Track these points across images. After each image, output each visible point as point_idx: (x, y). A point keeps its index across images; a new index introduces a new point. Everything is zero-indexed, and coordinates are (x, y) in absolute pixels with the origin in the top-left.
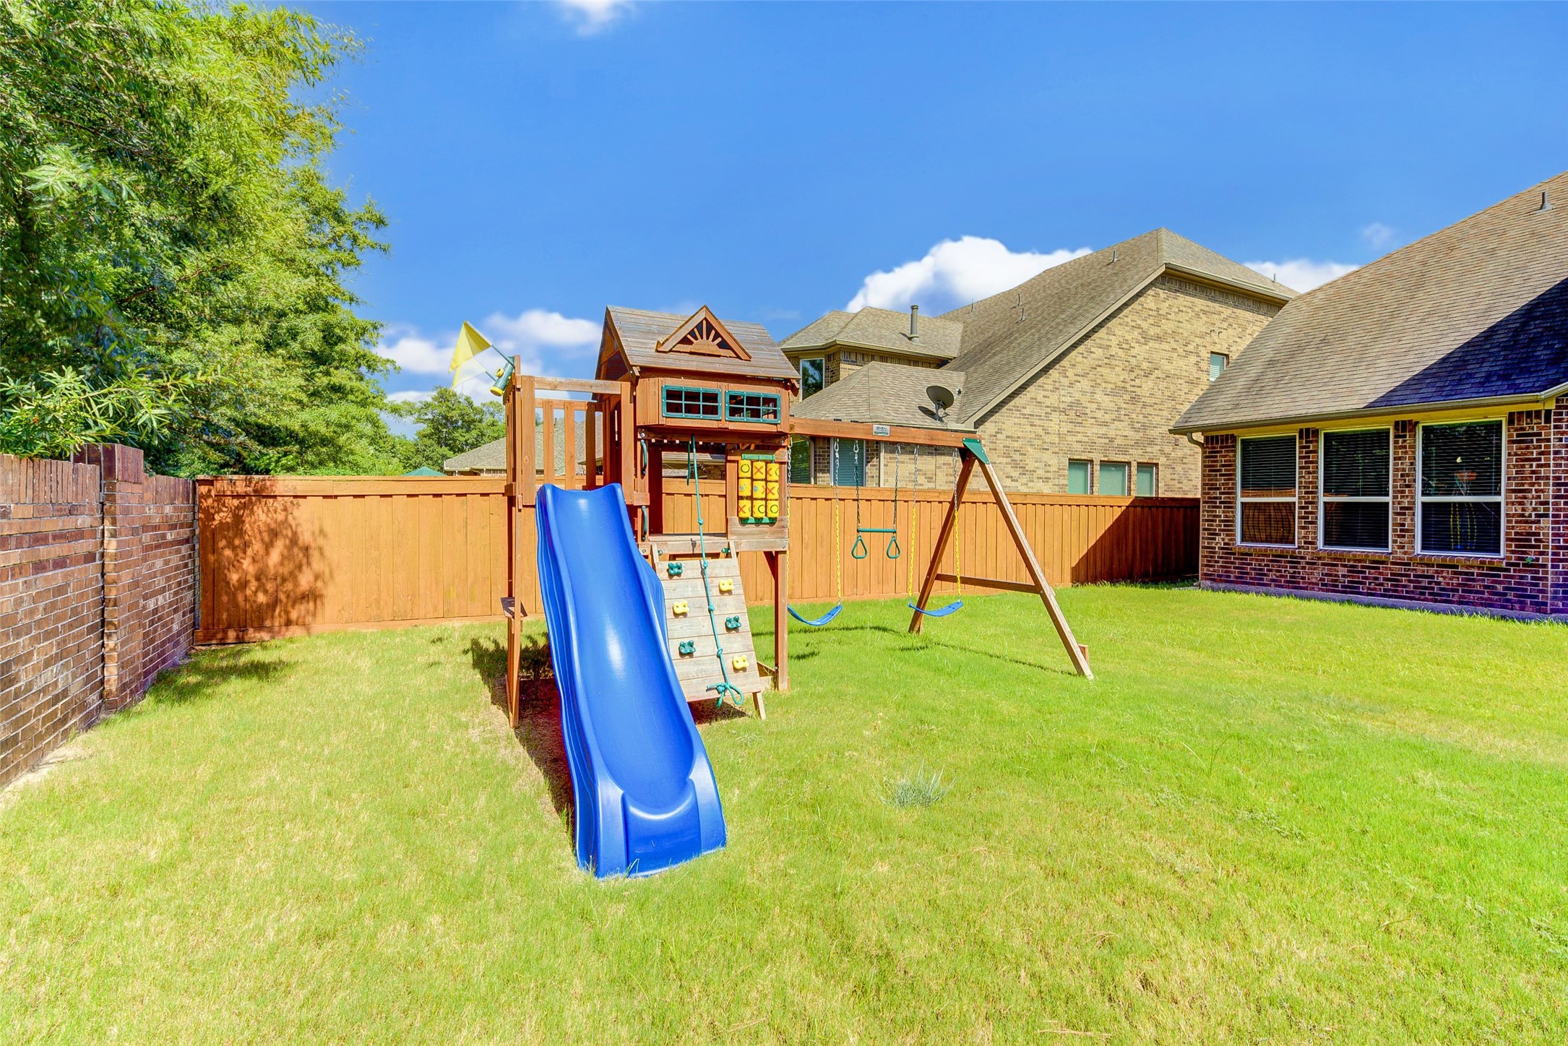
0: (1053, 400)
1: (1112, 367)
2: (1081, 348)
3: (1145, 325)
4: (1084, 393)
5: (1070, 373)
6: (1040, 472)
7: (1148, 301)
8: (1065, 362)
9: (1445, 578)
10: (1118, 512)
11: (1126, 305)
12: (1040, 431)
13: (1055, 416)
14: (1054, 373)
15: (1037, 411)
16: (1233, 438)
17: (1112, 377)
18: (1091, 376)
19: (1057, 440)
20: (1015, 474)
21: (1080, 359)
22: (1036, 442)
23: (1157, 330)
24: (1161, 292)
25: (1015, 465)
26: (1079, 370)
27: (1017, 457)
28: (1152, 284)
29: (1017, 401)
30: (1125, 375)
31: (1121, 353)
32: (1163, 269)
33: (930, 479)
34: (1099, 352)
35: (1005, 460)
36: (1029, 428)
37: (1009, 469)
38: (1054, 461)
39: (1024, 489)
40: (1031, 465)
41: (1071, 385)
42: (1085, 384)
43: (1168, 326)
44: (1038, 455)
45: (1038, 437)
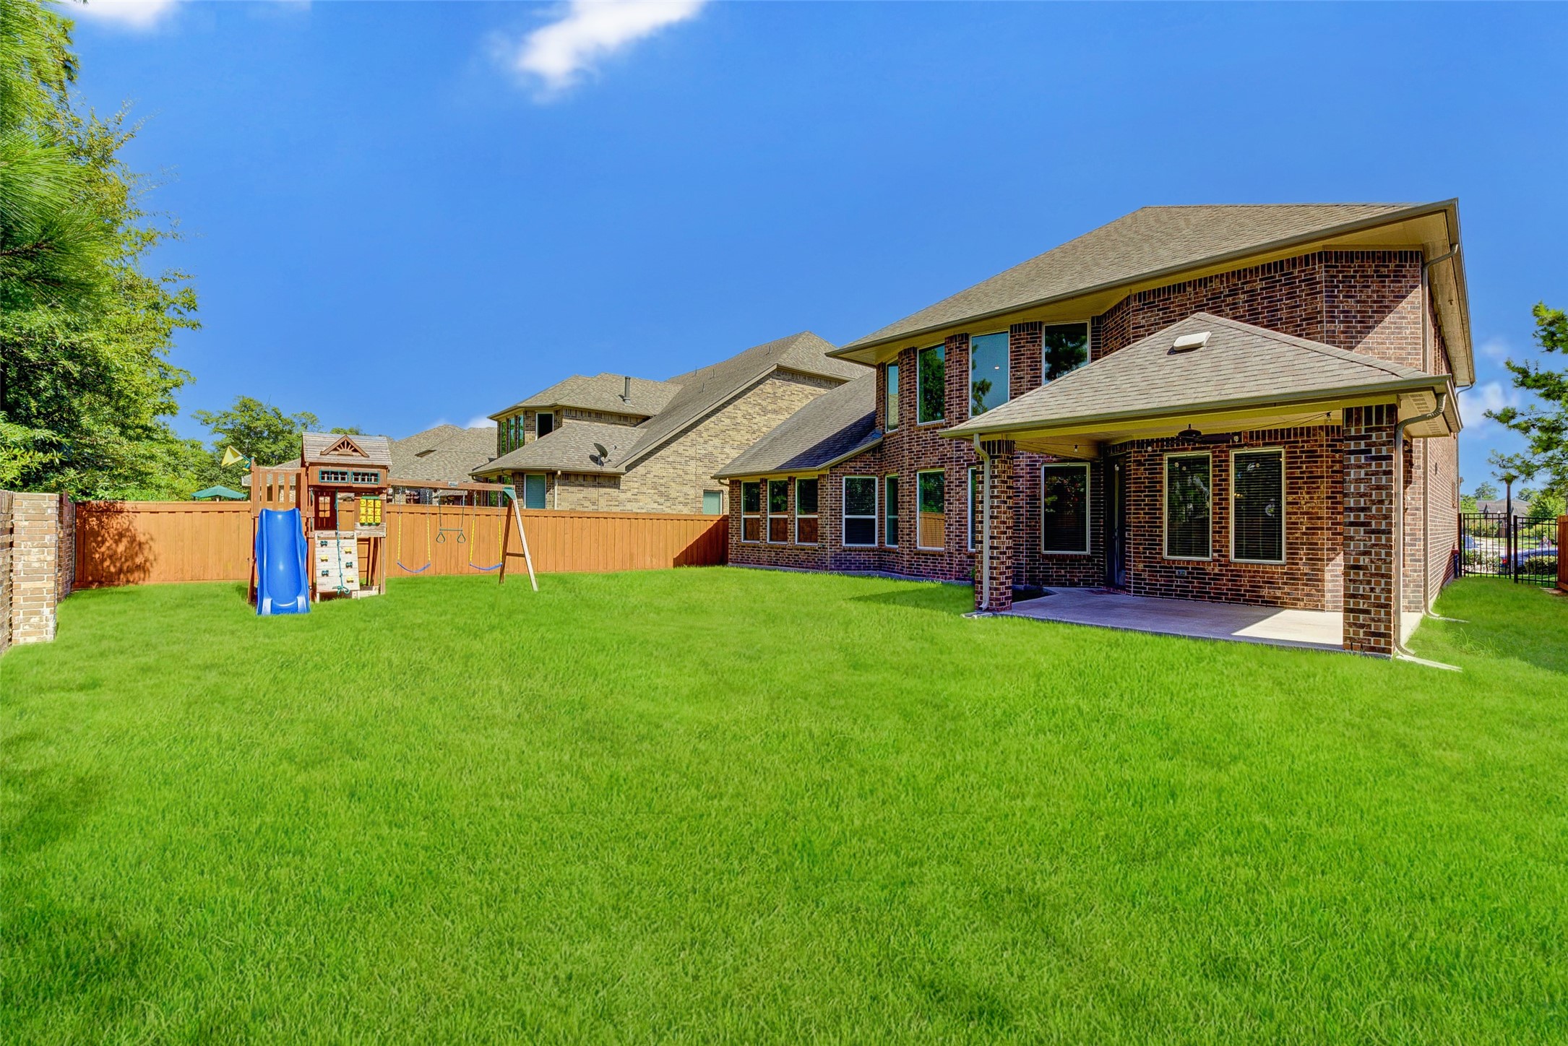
0: (691, 452)
1: (739, 431)
2: (713, 419)
3: (764, 403)
4: (716, 448)
5: (705, 435)
6: (681, 499)
7: (767, 387)
8: (700, 427)
9: (803, 556)
10: (711, 525)
11: (749, 389)
12: (680, 472)
13: (693, 463)
14: (692, 434)
15: (678, 459)
16: (740, 482)
17: (738, 437)
18: (721, 436)
19: (694, 478)
20: (662, 500)
21: (712, 425)
22: (677, 480)
23: (774, 407)
24: (777, 381)
25: (661, 494)
26: (712, 432)
27: (663, 489)
28: (769, 376)
29: (662, 453)
30: (749, 436)
31: (745, 421)
32: (775, 367)
33: (594, 504)
34: (727, 421)
35: (653, 491)
36: (671, 471)
37: (656, 497)
38: (692, 492)
39: (669, 511)
40: (673, 494)
41: (706, 442)
42: (717, 442)
43: (783, 404)
44: (679, 488)
45: (680, 476)
